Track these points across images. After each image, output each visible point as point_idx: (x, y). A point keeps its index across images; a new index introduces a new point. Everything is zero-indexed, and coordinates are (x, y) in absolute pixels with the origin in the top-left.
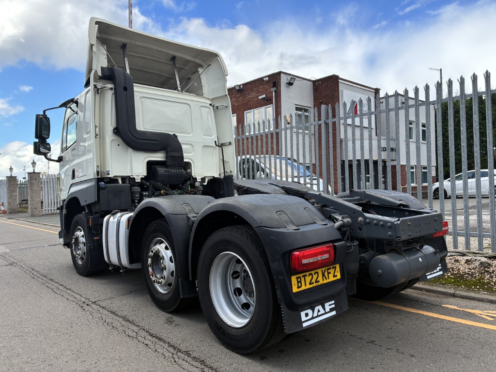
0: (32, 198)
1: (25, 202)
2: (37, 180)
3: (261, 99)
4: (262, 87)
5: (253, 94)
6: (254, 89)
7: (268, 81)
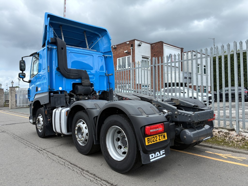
0: (11, 100)
1: (7, 101)
2: (14, 91)
3: (125, 52)
4: (126, 46)
5: (122, 50)
6: (122, 48)
7: (128, 44)
